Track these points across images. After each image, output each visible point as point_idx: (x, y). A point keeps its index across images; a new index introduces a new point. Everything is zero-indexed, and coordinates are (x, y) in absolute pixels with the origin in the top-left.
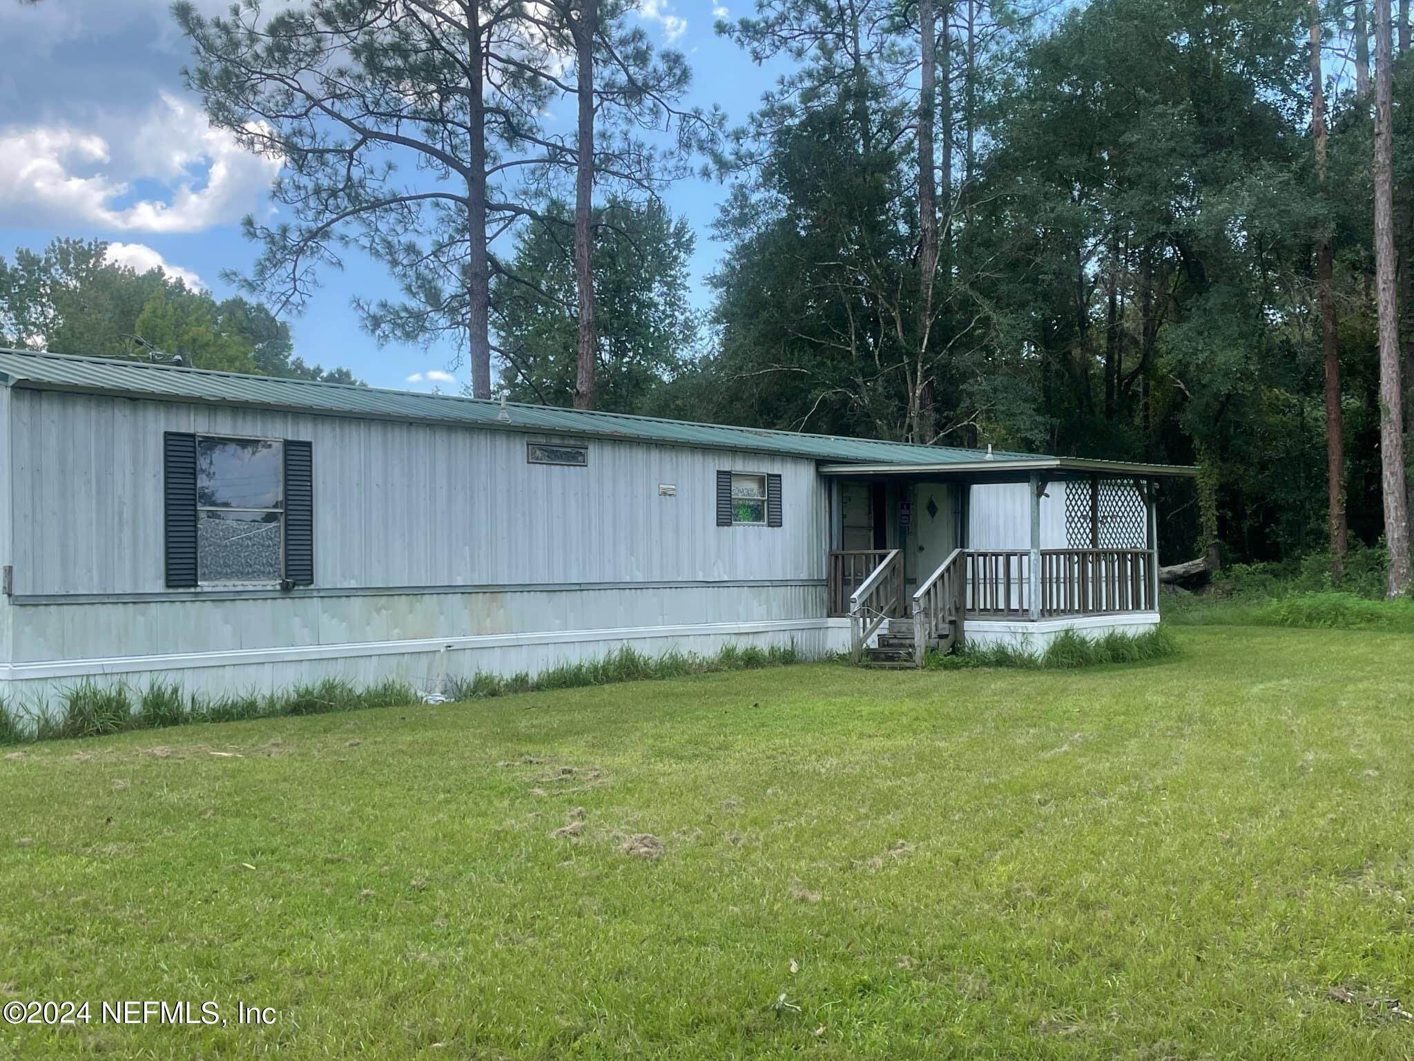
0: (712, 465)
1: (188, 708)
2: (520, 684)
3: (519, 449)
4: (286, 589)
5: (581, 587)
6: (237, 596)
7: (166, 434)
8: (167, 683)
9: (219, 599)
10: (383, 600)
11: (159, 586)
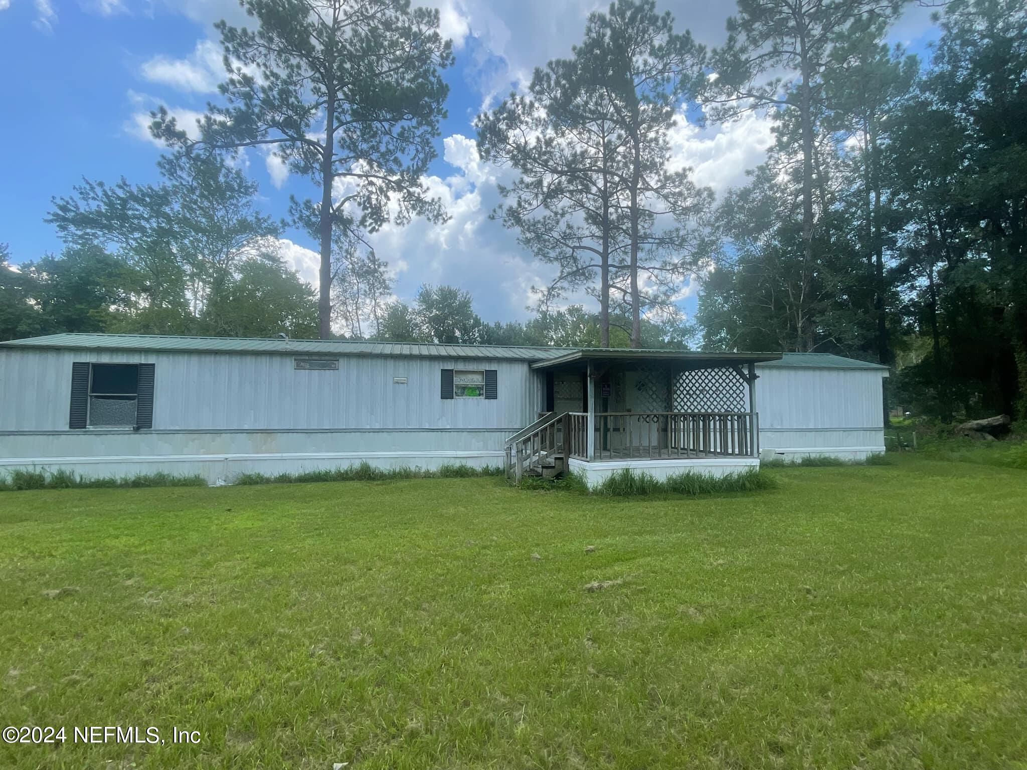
0: (437, 366)
1: (78, 480)
2: (284, 480)
3: (290, 363)
4: (137, 430)
5: (331, 431)
6: (107, 433)
7: (74, 363)
8: (67, 470)
9: (98, 434)
10: (195, 436)
11: (67, 428)
